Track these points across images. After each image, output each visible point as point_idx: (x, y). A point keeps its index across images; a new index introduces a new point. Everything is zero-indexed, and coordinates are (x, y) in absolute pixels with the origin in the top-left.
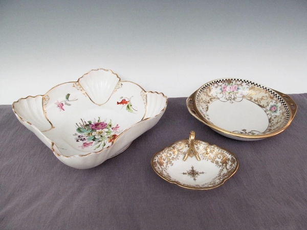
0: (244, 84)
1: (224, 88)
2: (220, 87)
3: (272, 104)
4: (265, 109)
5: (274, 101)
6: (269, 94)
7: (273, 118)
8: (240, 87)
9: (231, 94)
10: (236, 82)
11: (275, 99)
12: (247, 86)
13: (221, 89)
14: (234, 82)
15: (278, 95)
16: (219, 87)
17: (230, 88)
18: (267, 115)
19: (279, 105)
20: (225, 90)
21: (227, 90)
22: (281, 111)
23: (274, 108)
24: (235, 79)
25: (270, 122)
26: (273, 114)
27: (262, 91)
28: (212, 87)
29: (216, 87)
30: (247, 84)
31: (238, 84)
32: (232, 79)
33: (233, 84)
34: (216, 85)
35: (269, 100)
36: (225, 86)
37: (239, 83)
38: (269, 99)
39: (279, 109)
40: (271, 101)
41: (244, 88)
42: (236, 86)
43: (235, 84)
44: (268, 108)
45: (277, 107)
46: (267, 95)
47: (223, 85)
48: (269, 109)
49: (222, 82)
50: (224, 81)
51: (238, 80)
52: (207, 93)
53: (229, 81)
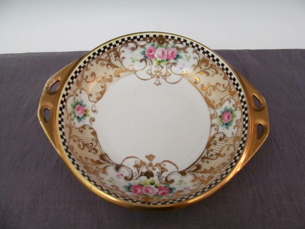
0: (190, 50)
1: (151, 51)
2: (142, 50)
3: (227, 105)
4: (212, 112)
5: (233, 102)
6: (229, 84)
7: (217, 139)
8: (182, 54)
9: (162, 64)
10: (175, 42)
11: (236, 97)
12: (195, 55)
13: (144, 53)
14: (171, 42)
15: (242, 93)
16: (140, 50)
17: (163, 53)
18: (212, 126)
19: (238, 114)
20: (153, 56)
21: (156, 55)
22: (235, 131)
23: (229, 117)
24: (173, 37)
25: (208, 146)
26: (221, 129)
27: (220, 72)
28: (124, 48)
29: (133, 49)
30: (195, 51)
31: (178, 48)
32: (167, 37)
33: (169, 46)
34: (131, 45)
35: (226, 95)
36: (152, 48)
37: (180, 46)
38: (227, 92)
39: (234, 124)
40: (228, 100)
41: (189, 57)
42: (175, 50)
43: (174, 47)
44: (219, 112)
45: (234, 116)
46: (226, 82)
47: (148, 46)
48: (219, 114)
49: (145, 39)
50: (151, 39)
51: (179, 39)
52: (109, 61)
53: (161, 39)
